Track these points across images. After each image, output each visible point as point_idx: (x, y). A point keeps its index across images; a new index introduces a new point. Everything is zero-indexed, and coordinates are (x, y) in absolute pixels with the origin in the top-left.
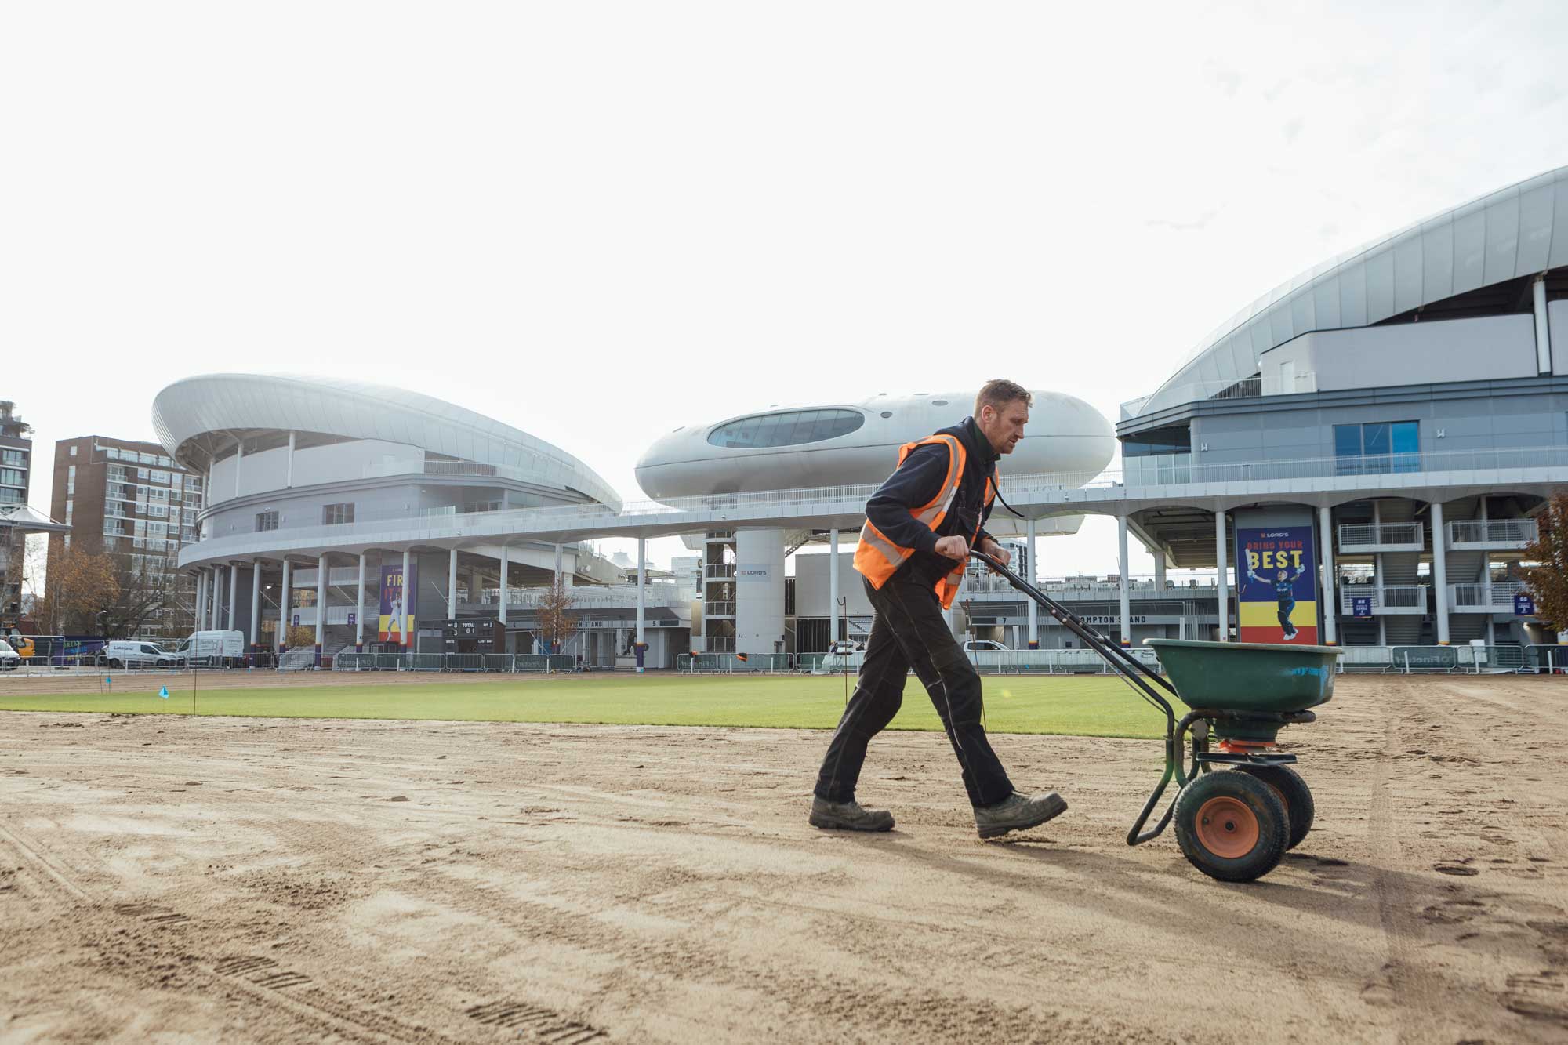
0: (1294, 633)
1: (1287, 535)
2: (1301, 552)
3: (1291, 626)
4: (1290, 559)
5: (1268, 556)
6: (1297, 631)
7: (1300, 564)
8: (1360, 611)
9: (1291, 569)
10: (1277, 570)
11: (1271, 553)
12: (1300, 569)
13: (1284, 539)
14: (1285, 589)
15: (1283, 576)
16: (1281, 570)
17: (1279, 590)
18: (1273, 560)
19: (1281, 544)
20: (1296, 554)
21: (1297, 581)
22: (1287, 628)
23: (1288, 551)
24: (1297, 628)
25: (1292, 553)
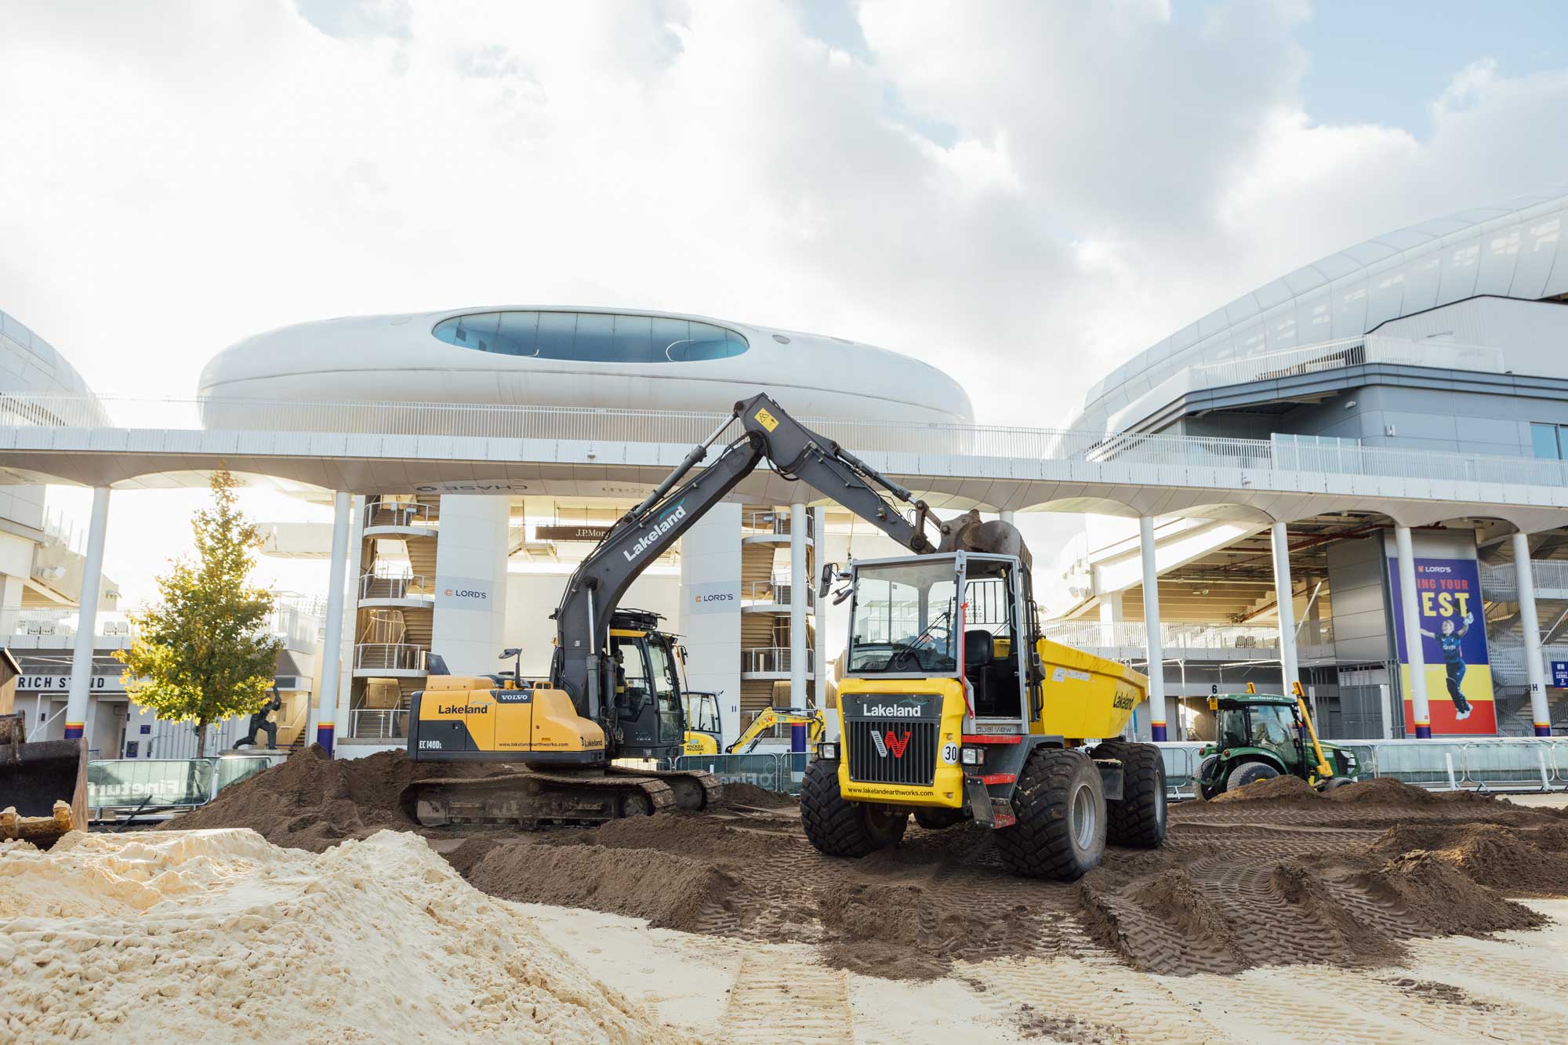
0: (1468, 709)
1: (1449, 570)
2: (1467, 596)
3: (1464, 700)
4: (1455, 603)
5: (1430, 599)
6: (1471, 707)
7: (1468, 611)
8: (1560, 680)
9: (1457, 618)
10: (1440, 619)
11: (1432, 595)
12: (1469, 619)
13: (1445, 575)
14: (1453, 647)
15: (1449, 628)
16: (1446, 619)
17: (1446, 647)
18: (1436, 606)
19: (1443, 582)
20: (1462, 597)
21: (1467, 635)
22: (1459, 702)
23: (1452, 593)
24: (1471, 702)
25: (1457, 595)
